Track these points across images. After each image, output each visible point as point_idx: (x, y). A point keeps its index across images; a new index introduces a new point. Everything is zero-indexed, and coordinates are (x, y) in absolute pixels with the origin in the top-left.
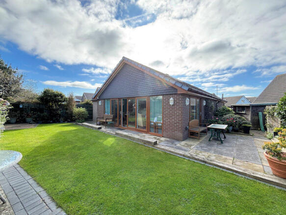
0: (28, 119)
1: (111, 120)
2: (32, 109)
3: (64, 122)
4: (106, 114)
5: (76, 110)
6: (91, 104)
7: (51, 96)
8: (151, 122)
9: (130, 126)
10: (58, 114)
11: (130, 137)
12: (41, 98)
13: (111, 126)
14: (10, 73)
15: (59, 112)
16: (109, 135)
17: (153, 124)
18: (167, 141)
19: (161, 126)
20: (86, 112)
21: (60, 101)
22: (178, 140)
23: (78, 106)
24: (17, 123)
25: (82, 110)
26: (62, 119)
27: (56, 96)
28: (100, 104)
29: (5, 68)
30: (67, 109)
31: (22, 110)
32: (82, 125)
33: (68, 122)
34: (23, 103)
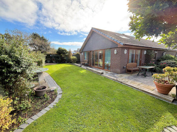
0: (54, 61)
1: (87, 63)
2: (55, 57)
3: (67, 63)
4: (85, 59)
5: (72, 57)
6: (79, 55)
7: (61, 51)
8: (105, 64)
9: (96, 66)
10: (64, 59)
11: (92, 70)
12: (58, 52)
13: (87, 65)
14: (46, 41)
15: (65, 58)
16: (84, 69)
17: (106, 65)
18: (111, 73)
19: (110, 66)
20: (76, 59)
21: (65, 53)
22: (118, 73)
23: (73, 55)
24: (50, 63)
25: (75, 57)
26: (66, 62)
27: (63, 51)
28: (82, 54)
29: (44, 39)
30: (68, 57)
31: (51, 57)
32: (74, 65)
33: (69, 63)
34: (51, 54)
